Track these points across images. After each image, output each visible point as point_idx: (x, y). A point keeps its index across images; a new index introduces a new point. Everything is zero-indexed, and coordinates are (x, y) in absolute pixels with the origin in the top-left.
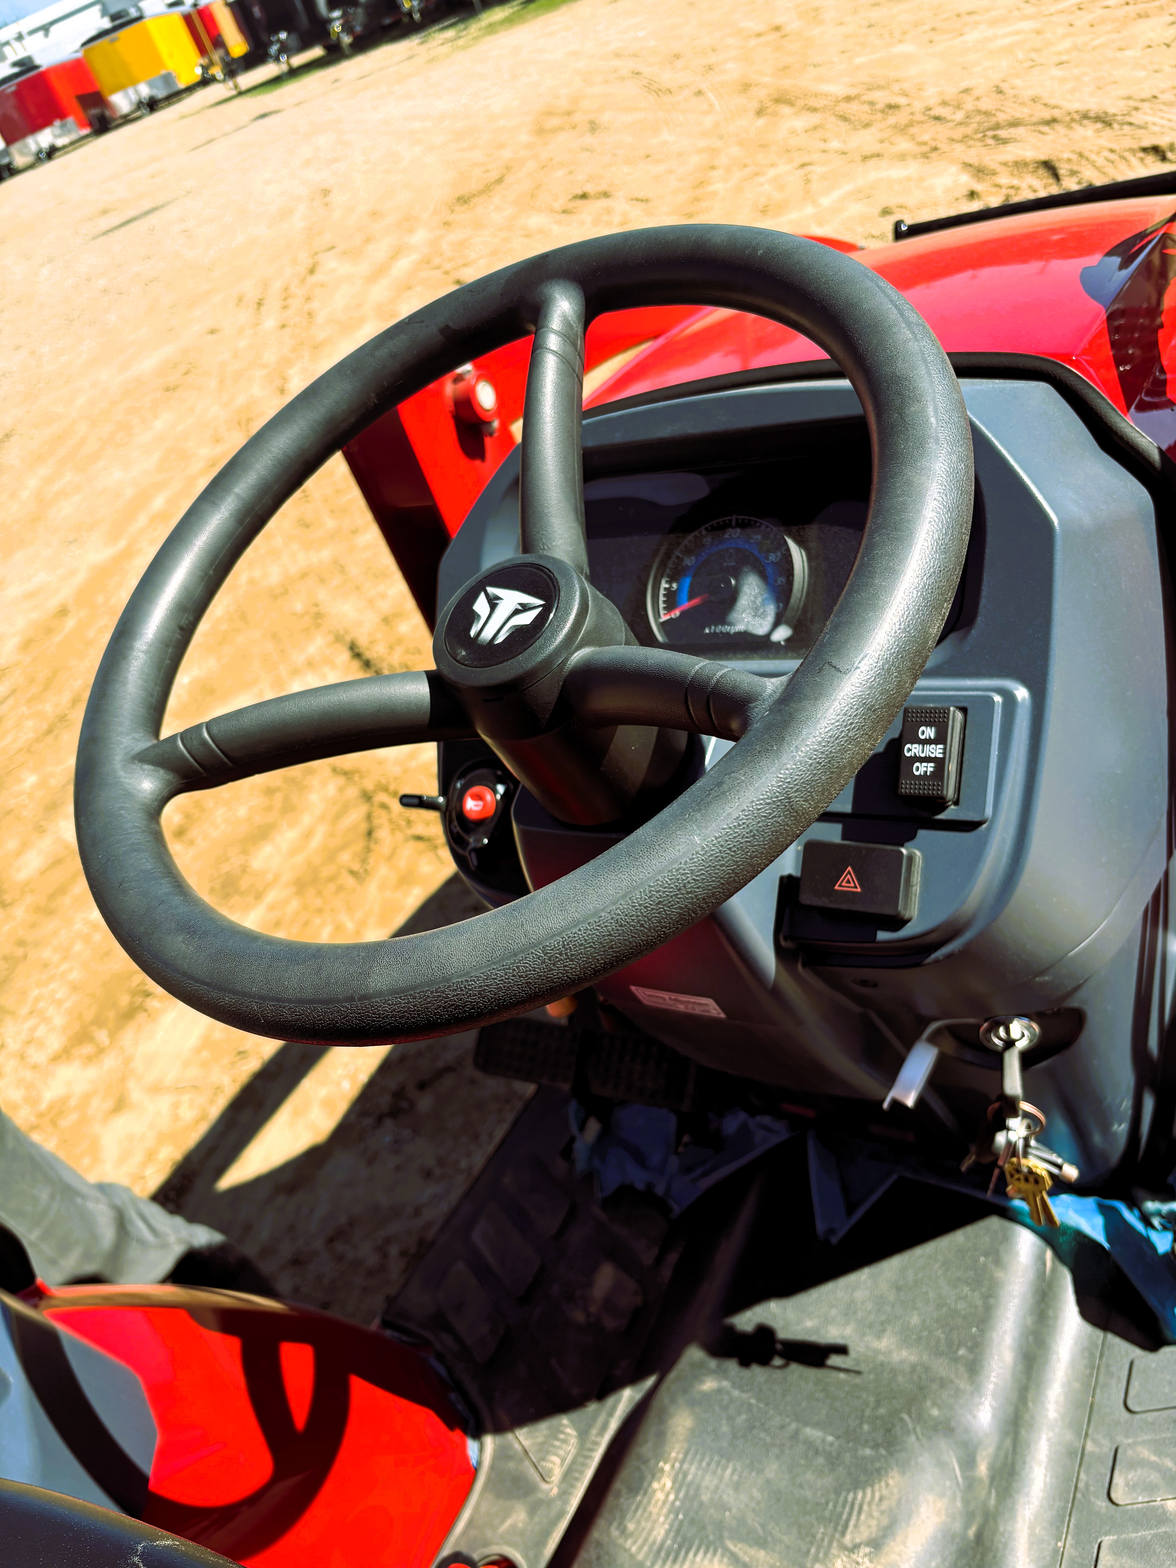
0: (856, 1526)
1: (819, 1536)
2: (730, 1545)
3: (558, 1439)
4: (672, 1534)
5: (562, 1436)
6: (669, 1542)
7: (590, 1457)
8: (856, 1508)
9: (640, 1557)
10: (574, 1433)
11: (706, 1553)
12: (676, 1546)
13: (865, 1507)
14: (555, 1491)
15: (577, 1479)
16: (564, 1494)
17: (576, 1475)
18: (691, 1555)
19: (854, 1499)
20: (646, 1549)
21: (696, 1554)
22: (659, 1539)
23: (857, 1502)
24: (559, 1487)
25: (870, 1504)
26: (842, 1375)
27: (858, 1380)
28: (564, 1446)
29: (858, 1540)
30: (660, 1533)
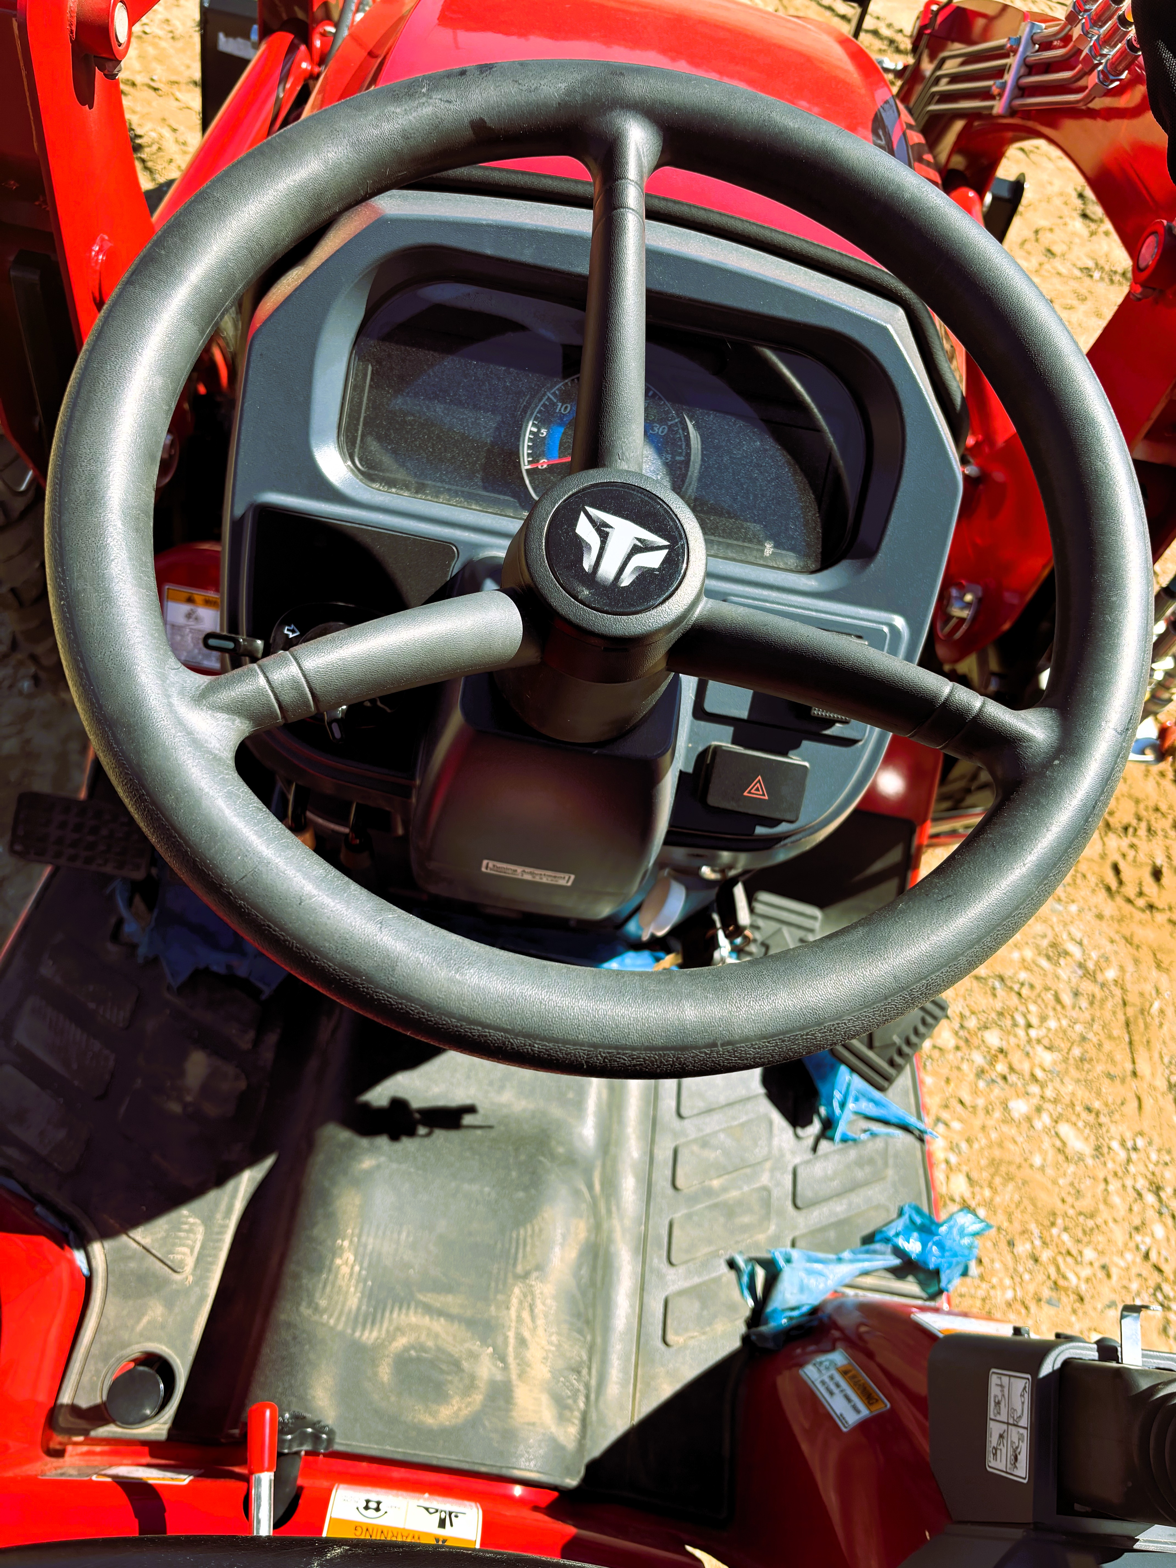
0: (524, 1256)
1: (495, 1271)
2: (420, 1297)
3: (180, 1230)
4: (365, 1300)
5: (186, 1227)
6: (364, 1308)
7: (221, 1240)
8: (521, 1242)
9: (340, 1327)
10: (198, 1221)
11: (400, 1309)
12: (371, 1310)
13: (529, 1240)
14: (191, 1278)
15: (212, 1263)
16: (201, 1279)
17: (209, 1259)
18: (387, 1314)
19: (518, 1235)
20: (343, 1319)
21: (391, 1312)
22: (354, 1307)
23: (521, 1237)
24: (193, 1275)
25: (532, 1236)
26: (479, 1132)
27: (493, 1134)
28: (191, 1235)
29: (528, 1268)
30: (353, 1302)
